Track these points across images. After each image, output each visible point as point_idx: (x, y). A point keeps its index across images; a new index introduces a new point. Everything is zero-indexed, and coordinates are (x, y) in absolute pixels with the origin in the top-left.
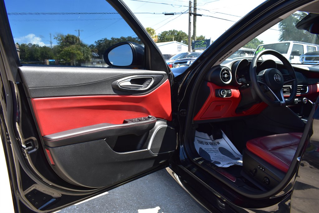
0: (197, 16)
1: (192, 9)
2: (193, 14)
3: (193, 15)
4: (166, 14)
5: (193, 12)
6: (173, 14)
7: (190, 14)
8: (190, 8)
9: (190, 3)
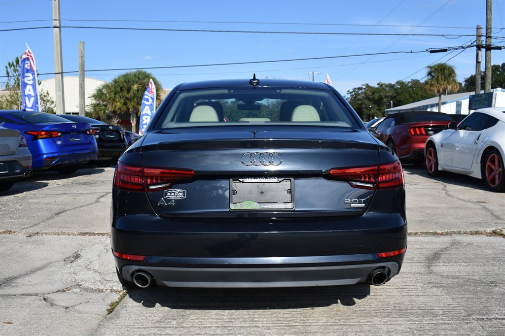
0: (492, 50)
1: (484, 38)
2: (483, 47)
3: (484, 50)
4: (432, 52)
5: (484, 43)
6: (445, 50)
7: (479, 47)
8: (479, 36)
9: (478, 28)
